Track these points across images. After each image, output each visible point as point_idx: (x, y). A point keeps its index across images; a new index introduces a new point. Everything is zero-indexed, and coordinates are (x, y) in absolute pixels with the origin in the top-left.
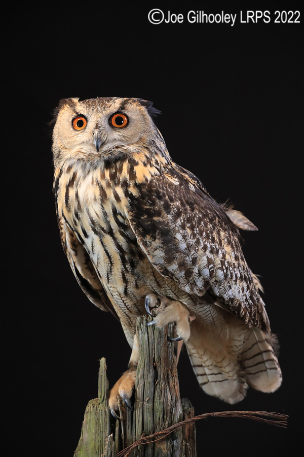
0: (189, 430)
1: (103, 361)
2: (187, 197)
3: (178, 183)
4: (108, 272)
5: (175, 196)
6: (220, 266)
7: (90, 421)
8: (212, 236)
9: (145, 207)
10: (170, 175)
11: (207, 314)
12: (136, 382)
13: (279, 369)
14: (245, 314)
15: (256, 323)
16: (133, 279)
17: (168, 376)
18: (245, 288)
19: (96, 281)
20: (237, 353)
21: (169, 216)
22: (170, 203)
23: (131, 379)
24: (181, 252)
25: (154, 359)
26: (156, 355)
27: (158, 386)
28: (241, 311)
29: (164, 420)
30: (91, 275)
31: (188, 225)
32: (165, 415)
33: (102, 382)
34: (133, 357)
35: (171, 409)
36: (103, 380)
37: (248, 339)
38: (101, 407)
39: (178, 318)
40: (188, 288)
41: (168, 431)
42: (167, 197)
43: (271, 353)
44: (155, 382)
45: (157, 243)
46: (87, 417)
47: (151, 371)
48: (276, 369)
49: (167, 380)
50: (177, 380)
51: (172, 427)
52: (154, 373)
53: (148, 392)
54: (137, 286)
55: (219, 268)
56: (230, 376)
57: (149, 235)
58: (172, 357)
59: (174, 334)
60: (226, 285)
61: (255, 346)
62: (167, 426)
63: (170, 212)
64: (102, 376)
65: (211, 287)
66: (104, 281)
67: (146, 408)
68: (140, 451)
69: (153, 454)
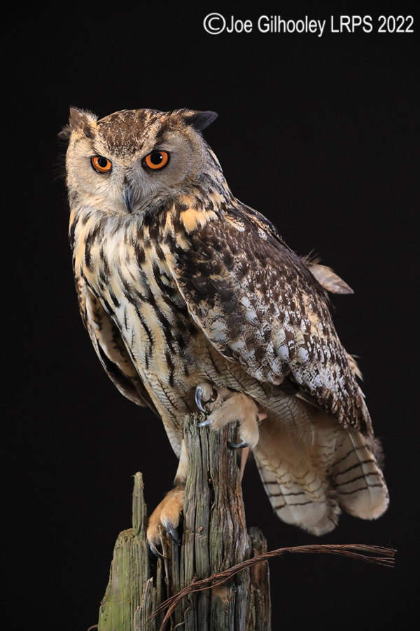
0: (260, 571)
1: (138, 476)
2: (256, 247)
3: (242, 229)
4: (146, 354)
5: (239, 246)
6: (303, 343)
7: (122, 560)
8: (291, 301)
9: (199, 261)
10: (231, 218)
11: (285, 410)
12: (185, 505)
13: (385, 487)
14: (339, 409)
15: (353, 422)
16: (182, 364)
17: (228, 497)
18: (338, 373)
19: (128, 365)
20: (326, 464)
21: (231, 273)
22: (232, 255)
23: (177, 502)
24: (249, 324)
25: (209, 473)
26: (211, 469)
27: (215, 510)
28: (333, 406)
29: (223, 558)
30: (121, 357)
31: (259, 286)
32: (225, 551)
33: (137, 506)
34: (181, 471)
35: (234, 543)
36: (139, 503)
37: (341, 445)
38: (137, 541)
39: (241, 417)
40: (261, 373)
41: (229, 573)
42: (228, 248)
43: (374, 464)
44: (210, 506)
45: (216, 311)
46: (117, 555)
47: (205, 490)
48: (381, 485)
49: (227, 502)
50: (241, 502)
51: (234, 567)
52: (208, 493)
53: (202, 519)
54: (187, 373)
55: (301, 345)
56: (315, 497)
57: (205, 300)
58: (234, 470)
59: (236, 438)
60: (312, 368)
61: (352, 454)
62: (228, 566)
63: (233, 267)
64: (137, 498)
65: (291, 372)
66: (140, 366)
67: (199, 541)
68: (191, 601)
69: (210, 605)
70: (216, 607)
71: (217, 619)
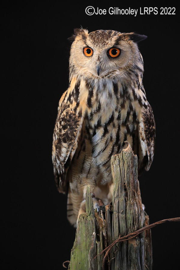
7: (82, 228)
25: (125, 184)
26: (126, 182)
27: (128, 202)
29: (133, 225)
32: (134, 222)
35: (138, 217)
36: (90, 200)
38: (89, 218)
41: (138, 232)
46: (79, 226)
47: (123, 192)
49: (134, 198)
51: (141, 230)
52: (125, 193)
53: (122, 207)
58: (137, 182)
62: (136, 229)
64: (89, 197)
67: (121, 217)
68: (118, 246)
69: (127, 249)
70: (130, 249)
71: (131, 255)
